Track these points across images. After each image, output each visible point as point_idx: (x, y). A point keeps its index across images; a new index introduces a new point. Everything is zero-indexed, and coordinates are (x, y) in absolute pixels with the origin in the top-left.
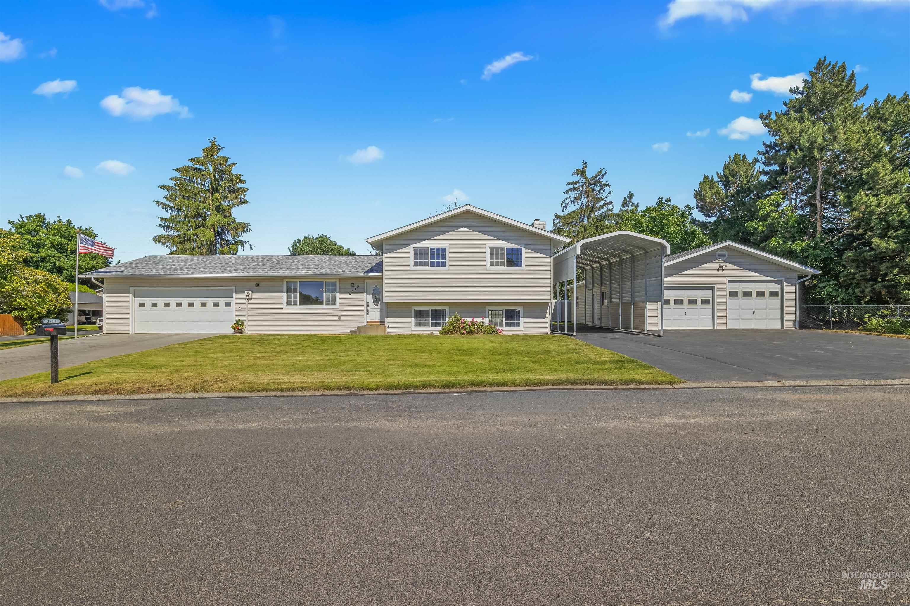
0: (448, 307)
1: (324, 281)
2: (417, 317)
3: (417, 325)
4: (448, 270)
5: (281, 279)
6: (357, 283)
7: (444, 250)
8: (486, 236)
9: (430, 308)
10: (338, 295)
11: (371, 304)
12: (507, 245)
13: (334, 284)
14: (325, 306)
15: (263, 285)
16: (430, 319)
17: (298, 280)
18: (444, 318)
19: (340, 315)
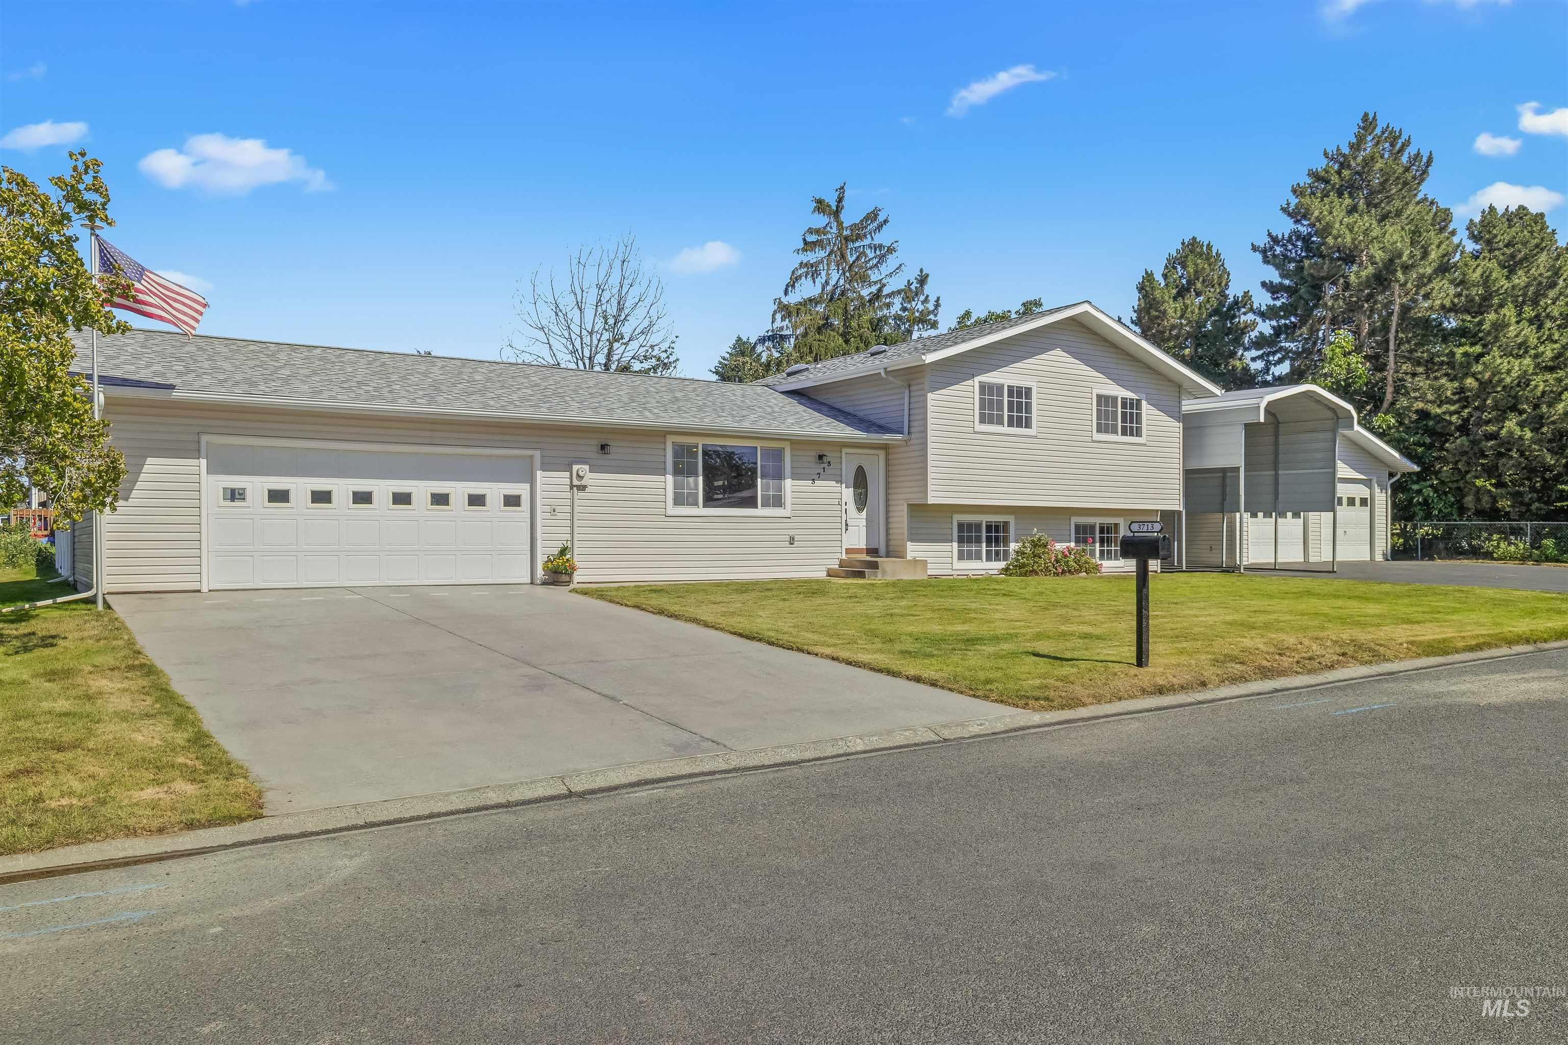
0: (1013, 517)
1: (758, 444)
2: (961, 540)
3: (961, 557)
4: (1035, 437)
5: (659, 435)
6: (831, 456)
7: (1029, 390)
8: (1090, 369)
9: (984, 519)
10: (788, 484)
11: (852, 507)
12: (1122, 393)
13: (778, 455)
14: (760, 511)
15: (617, 450)
16: (984, 545)
17: (701, 442)
18: (1006, 542)
19: (791, 532)
